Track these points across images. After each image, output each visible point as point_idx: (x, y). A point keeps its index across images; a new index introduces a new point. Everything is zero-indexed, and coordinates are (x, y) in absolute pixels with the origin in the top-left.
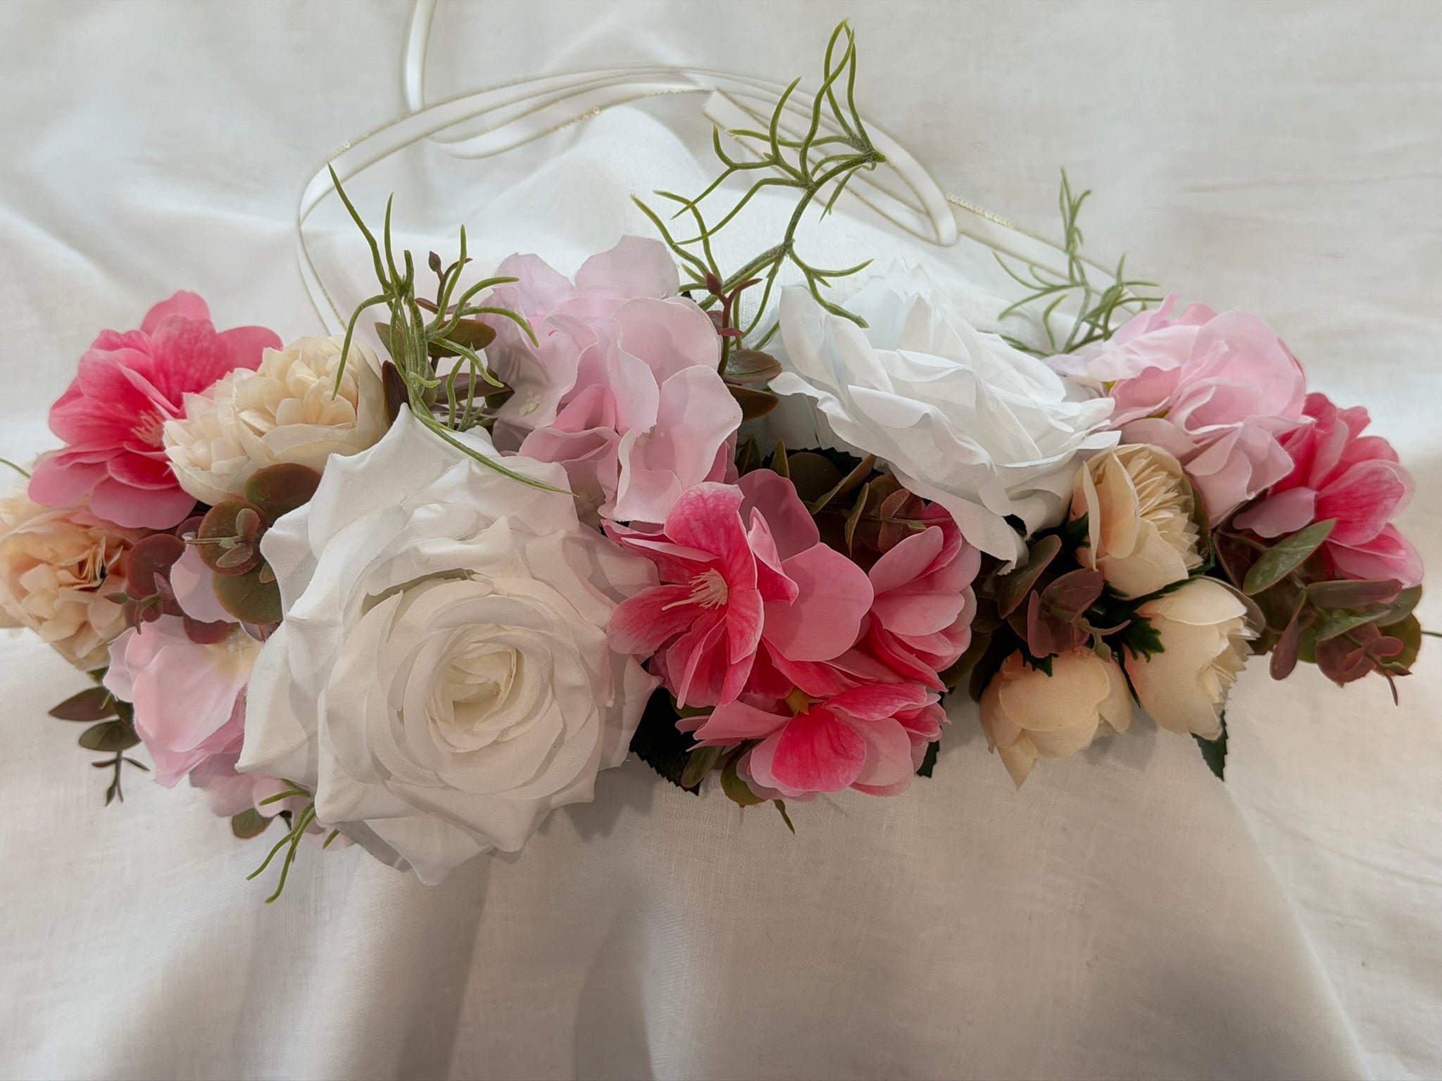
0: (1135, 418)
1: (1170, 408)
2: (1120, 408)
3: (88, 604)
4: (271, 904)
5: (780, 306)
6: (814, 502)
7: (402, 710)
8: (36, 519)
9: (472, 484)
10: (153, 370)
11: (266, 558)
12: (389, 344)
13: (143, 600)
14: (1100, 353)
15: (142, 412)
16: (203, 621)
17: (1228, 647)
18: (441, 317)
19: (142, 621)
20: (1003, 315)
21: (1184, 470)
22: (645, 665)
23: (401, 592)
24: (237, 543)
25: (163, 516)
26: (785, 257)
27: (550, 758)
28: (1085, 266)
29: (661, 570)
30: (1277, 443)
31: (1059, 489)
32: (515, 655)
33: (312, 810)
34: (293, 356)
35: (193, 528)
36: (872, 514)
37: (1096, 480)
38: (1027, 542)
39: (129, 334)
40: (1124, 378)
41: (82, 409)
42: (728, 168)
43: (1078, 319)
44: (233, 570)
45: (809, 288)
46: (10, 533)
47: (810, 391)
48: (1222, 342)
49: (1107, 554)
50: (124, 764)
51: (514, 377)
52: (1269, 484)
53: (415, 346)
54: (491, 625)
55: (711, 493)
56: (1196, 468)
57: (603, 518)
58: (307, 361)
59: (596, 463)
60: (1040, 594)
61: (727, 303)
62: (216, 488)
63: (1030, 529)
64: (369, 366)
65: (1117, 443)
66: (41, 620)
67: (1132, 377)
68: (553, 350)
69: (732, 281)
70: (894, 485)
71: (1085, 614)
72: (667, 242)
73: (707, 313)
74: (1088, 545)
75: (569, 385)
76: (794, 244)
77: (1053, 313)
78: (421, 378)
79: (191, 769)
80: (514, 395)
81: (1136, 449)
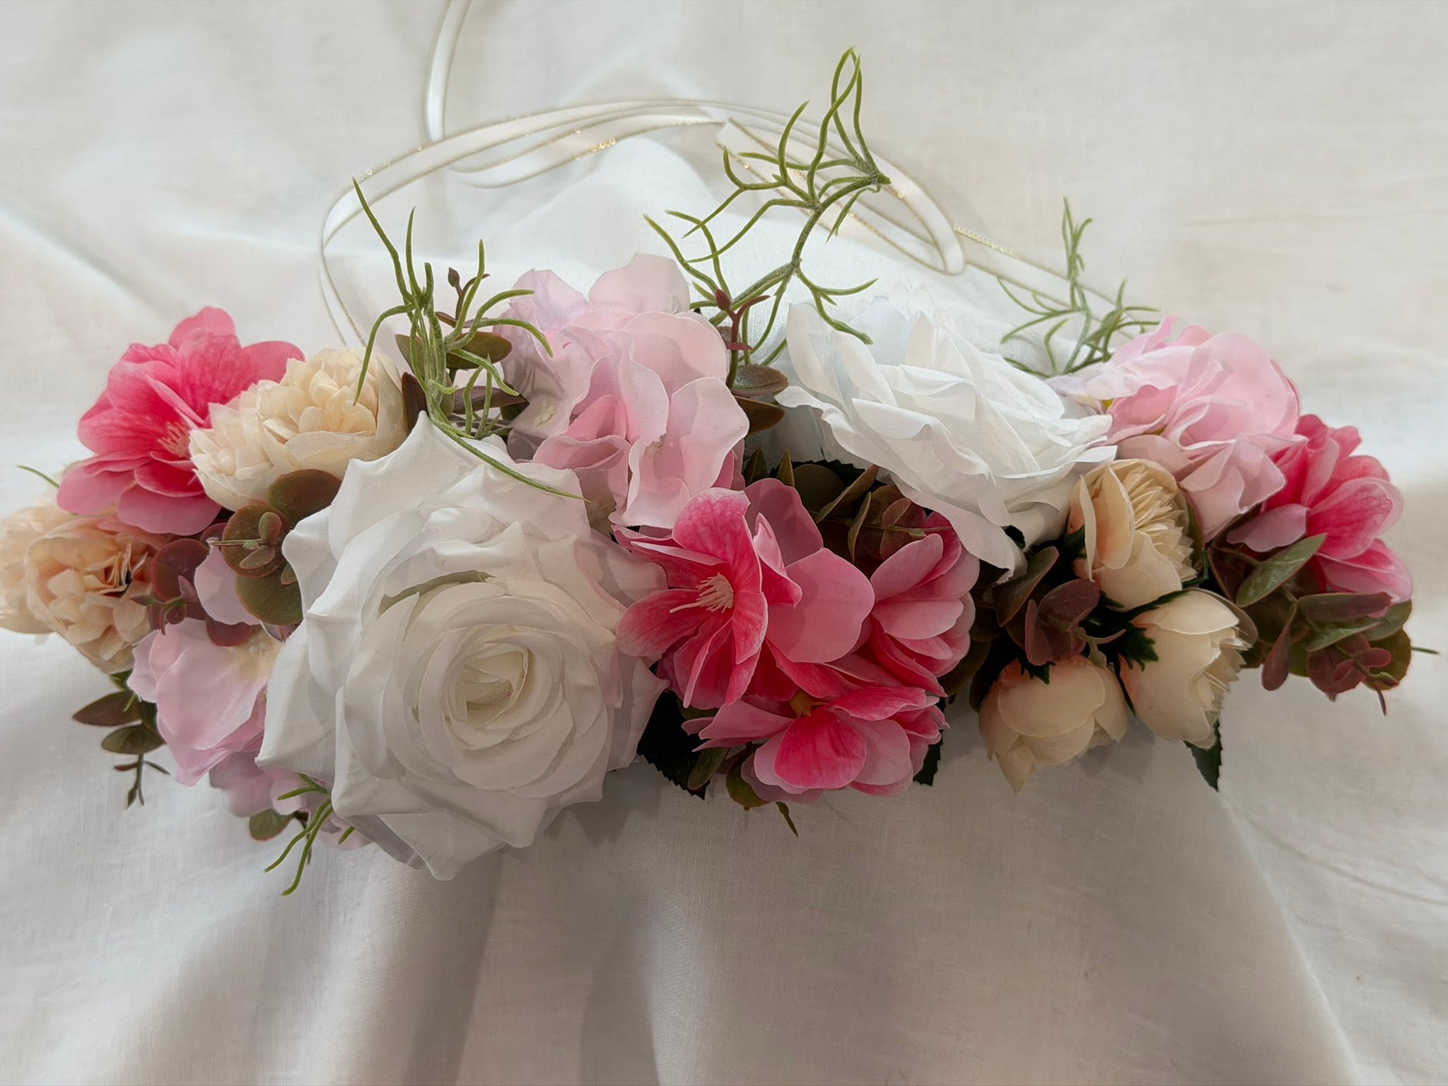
0: (1132, 434)
1: (1166, 426)
2: (1116, 426)
3: (113, 609)
4: (288, 896)
5: (787, 323)
6: (818, 511)
7: (417, 708)
8: (65, 526)
9: (487, 489)
10: (179, 382)
11: (288, 560)
12: (409, 355)
13: (168, 602)
14: (1100, 373)
15: (168, 423)
16: (226, 623)
17: (1220, 657)
18: (459, 330)
19: (166, 623)
20: (1006, 339)
21: (1178, 485)
22: (653, 669)
23: (418, 593)
24: (260, 545)
25: (187, 522)
26: (793, 276)
27: (560, 756)
28: (1087, 293)
29: (669, 575)
30: (1270, 460)
31: (1058, 501)
32: (527, 655)
33: (328, 807)
34: (316, 366)
35: (217, 533)
36: (875, 523)
37: (1093, 494)
38: (1025, 553)
39: (156, 348)
40: (1122, 396)
41: (110, 420)
42: (737, 188)
43: (1079, 342)
44: (255, 572)
45: (816, 306)
46: (38, 539)
47: (815, 403)
48: (1217, 363)
49: (1103, 565)
50: (145, 768)
51: (529, 389)
52: (1263, 498)
53: (433, 356)
54: (504, 626)
55: (718, 499)
56: (1190, 484)
57: (613, 524)
58: (330, 371)
59: (607, 471)
60: (1038, 604)
61: (736, 319)
62: (240, 494)
63: (1029, 540)
64: (389, 377)
65: (1114, 458)
66: (67, 624)
67: (1128, 395)
68: (567, 363)
69: (741, 299)
70: (895, 494)
71: (1081, 624)
72: (679, 260)
73: (717, 328)
74: (1085, 556)
75: (582, 395)
76: (801, 264)
77: (1054, 337)
78: (440, 385)
79: (211, 767)
80: (529, 407)
81: (1132, 463)
